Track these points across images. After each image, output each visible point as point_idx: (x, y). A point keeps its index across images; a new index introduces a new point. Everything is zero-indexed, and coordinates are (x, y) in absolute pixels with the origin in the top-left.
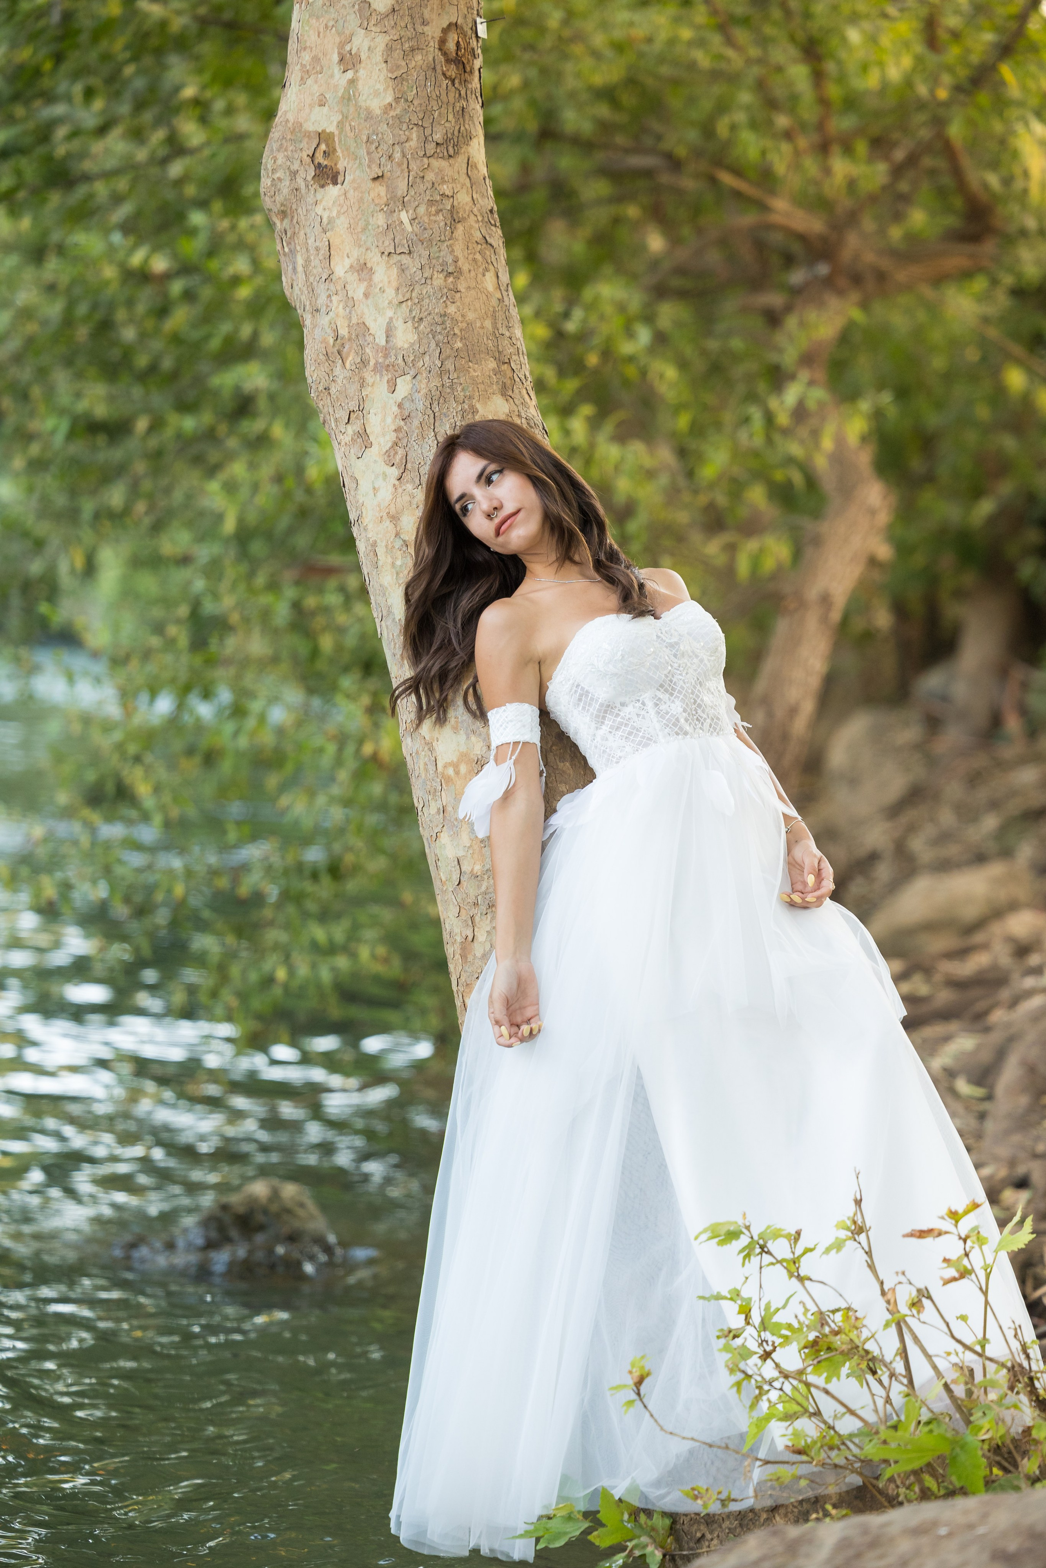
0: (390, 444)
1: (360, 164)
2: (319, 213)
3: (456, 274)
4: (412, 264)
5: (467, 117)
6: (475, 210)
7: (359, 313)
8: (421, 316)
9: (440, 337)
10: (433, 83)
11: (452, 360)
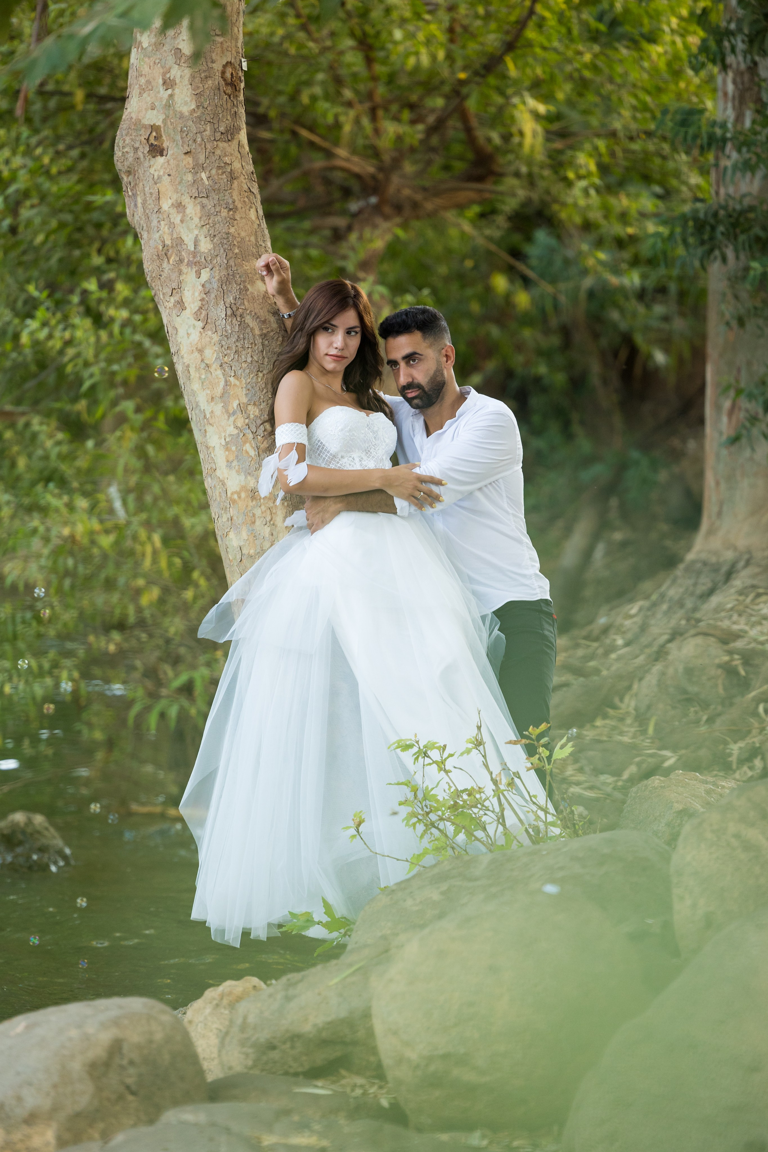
0: (197, 308)
1: (177, 144)
2: (152, 173)
3: (234, 209)
4: (209, 204)
5: (238, 117)
6: (244, 172)
7: (178, 231)
8: (215, 234)
9: (226, 246)
10: (218, 97)
11: (233, 259)
